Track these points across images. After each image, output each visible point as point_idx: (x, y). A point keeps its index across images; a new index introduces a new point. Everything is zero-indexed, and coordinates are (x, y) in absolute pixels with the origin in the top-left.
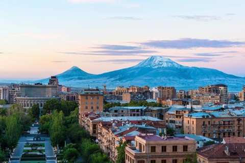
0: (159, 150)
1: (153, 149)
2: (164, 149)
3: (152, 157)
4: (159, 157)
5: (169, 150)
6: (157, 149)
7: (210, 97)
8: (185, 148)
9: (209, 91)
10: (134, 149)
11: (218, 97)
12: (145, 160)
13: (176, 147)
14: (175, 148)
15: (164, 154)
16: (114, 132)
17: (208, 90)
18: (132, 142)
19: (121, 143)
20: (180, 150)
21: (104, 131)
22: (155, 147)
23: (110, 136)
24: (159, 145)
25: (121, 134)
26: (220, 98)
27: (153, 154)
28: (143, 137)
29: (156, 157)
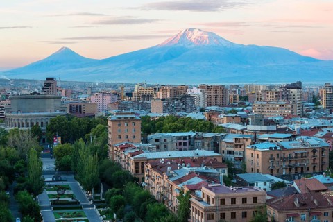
0: (228, 202)
1: (223, 201)
2: (233, 201)
3: (222, 209)
4: (229, 209)
5: (239, 202)
6: (226, 202)
7: (278, 106)
8: (255, 199)
9: (277, 96)
10: (201, 201)
11: (289, 106)
12: (214, 213)
13: (246, 199)
14: (244, 200)
15: (234, 206)
16: (170, 177)
17: (275, 95)
18: (196, 191)
19: (182, 192)
20: (250, 201)
21: (155, 174)
22: (224, 200)
23: (165, 181)
24: (229, 197)
25: (180, 181)
26: (292, 107)
27: (223, 207)
28: (210, 189)
29: (225, 209)
